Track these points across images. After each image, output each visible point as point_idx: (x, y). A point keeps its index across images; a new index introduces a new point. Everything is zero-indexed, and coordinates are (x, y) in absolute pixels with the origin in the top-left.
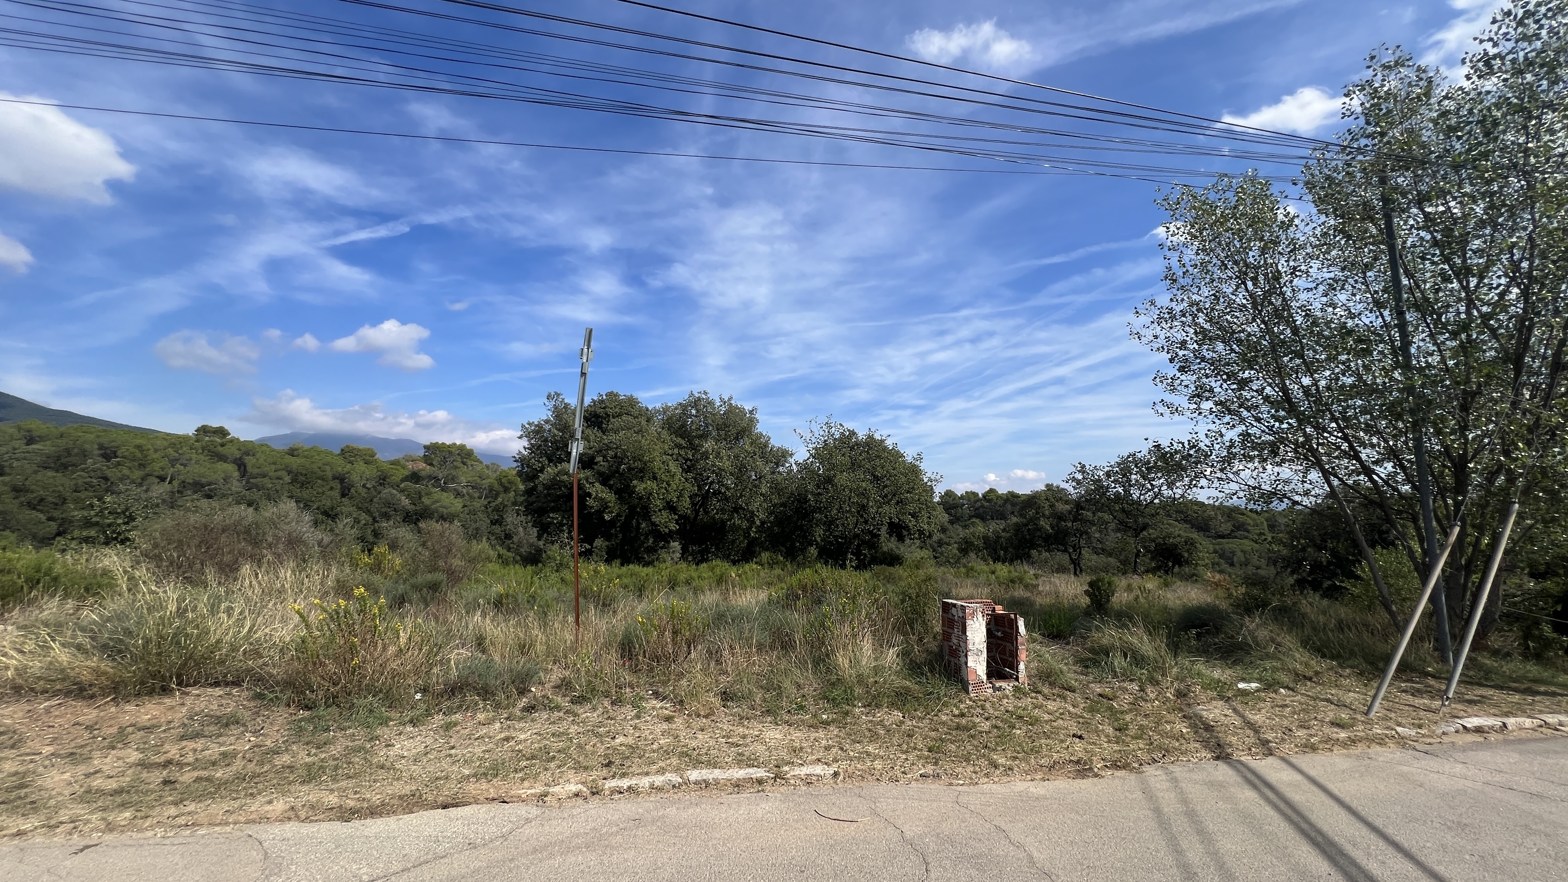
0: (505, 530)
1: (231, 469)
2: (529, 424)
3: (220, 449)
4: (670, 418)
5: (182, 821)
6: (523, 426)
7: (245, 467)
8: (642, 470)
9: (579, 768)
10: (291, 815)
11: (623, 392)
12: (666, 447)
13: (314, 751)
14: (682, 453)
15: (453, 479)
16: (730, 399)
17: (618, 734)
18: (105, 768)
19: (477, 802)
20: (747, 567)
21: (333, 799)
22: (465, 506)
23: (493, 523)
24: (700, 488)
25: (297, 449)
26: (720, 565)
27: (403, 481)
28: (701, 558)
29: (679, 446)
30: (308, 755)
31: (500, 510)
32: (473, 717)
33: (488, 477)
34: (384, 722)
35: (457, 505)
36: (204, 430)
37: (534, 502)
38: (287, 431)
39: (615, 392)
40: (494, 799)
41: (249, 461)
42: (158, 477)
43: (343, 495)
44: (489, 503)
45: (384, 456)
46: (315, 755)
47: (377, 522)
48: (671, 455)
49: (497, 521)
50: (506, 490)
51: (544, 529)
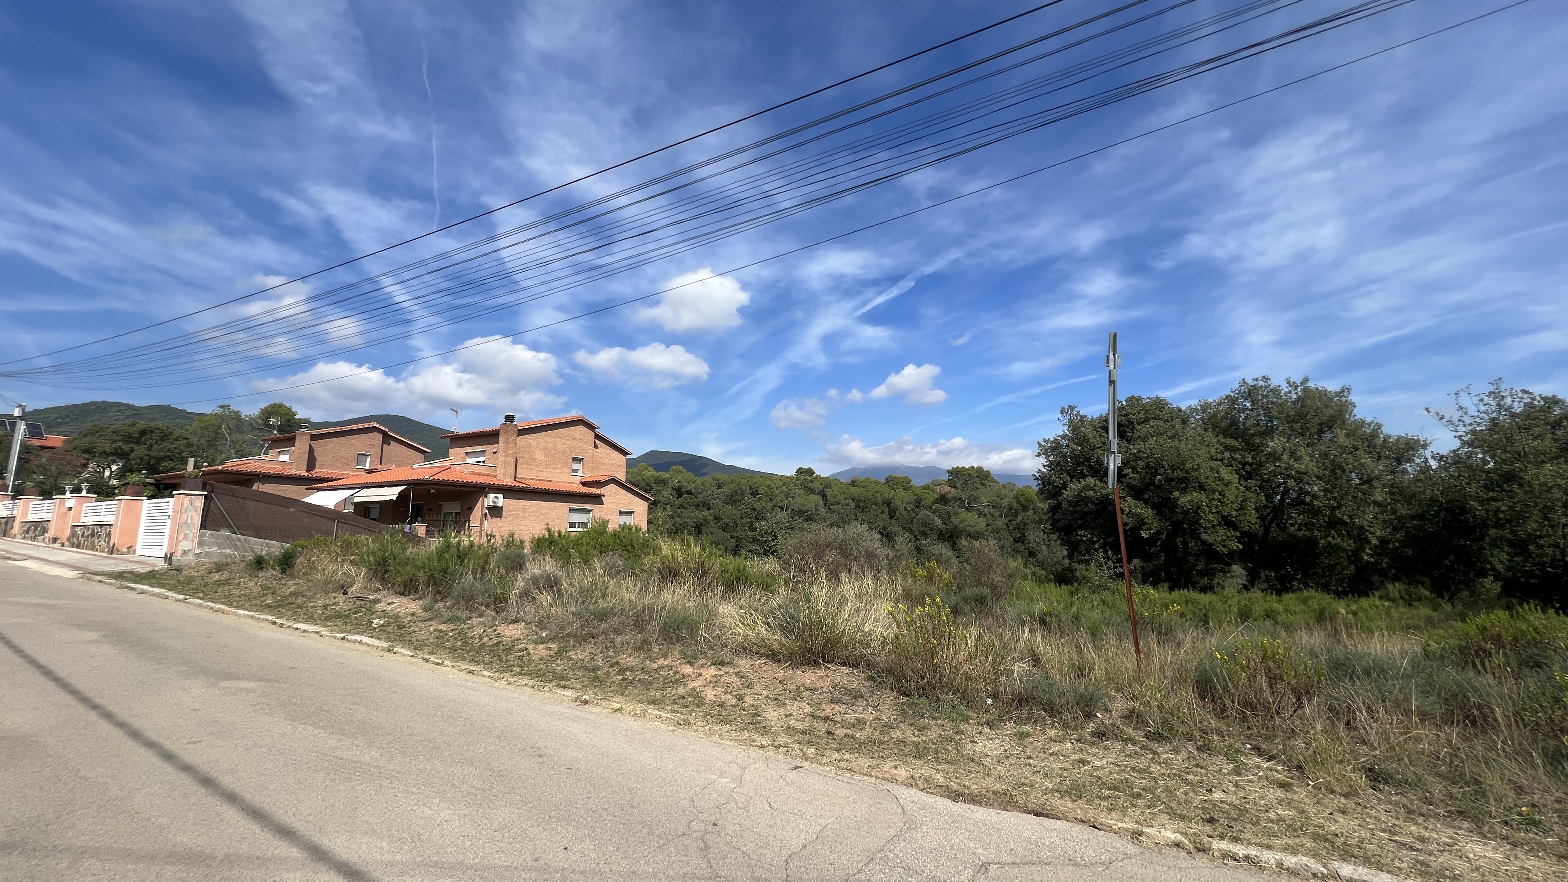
0: (1028, 548)
1: (817, 498)
2: (1045, 441)
3: (810, 484)
4: (1214, 416)
5: (843, 764)
6: (1039, 444)
7: (826, 496)
8: (1184, 480)
9: (1174, 815)
10: (911, 782)
11: (1147, 394)
12: (1213, 450)
13: (917, 733)
14: (1237, 456)
15: (975, 500)
16: (1306, 380)
17: (1215, 787)
18: (794, 713)
19: (1065, 818)
20: (1364, 602)
21: (939, 778)
22: (988, 525)
23: (1017, 541)
24: (1269, 497)
25: (856, 481)
26: (1318, 599)
27: (933, 503)
28: (1281, 587)
29: (1227, 448)
30: (913, 734)
31: (1021, 528)
32: (1043, 732)
33: (1006, 496)
34: (966, 719)
35: (981, 524)
36: (800, 471)
37: (1060, 520)
38: (847, 467)
39: (1136, 395)
40: (1082, 821)
41: (828, 492)
42: (779, 507)
43: (891, 517)
44: (1010, 521)
45: (917, 482)
46: (918, 736)
47: (918, 539)
48: (1221, 460)
49: (1019, 539)
50: (1025, 508)
51: (1073, 548)
